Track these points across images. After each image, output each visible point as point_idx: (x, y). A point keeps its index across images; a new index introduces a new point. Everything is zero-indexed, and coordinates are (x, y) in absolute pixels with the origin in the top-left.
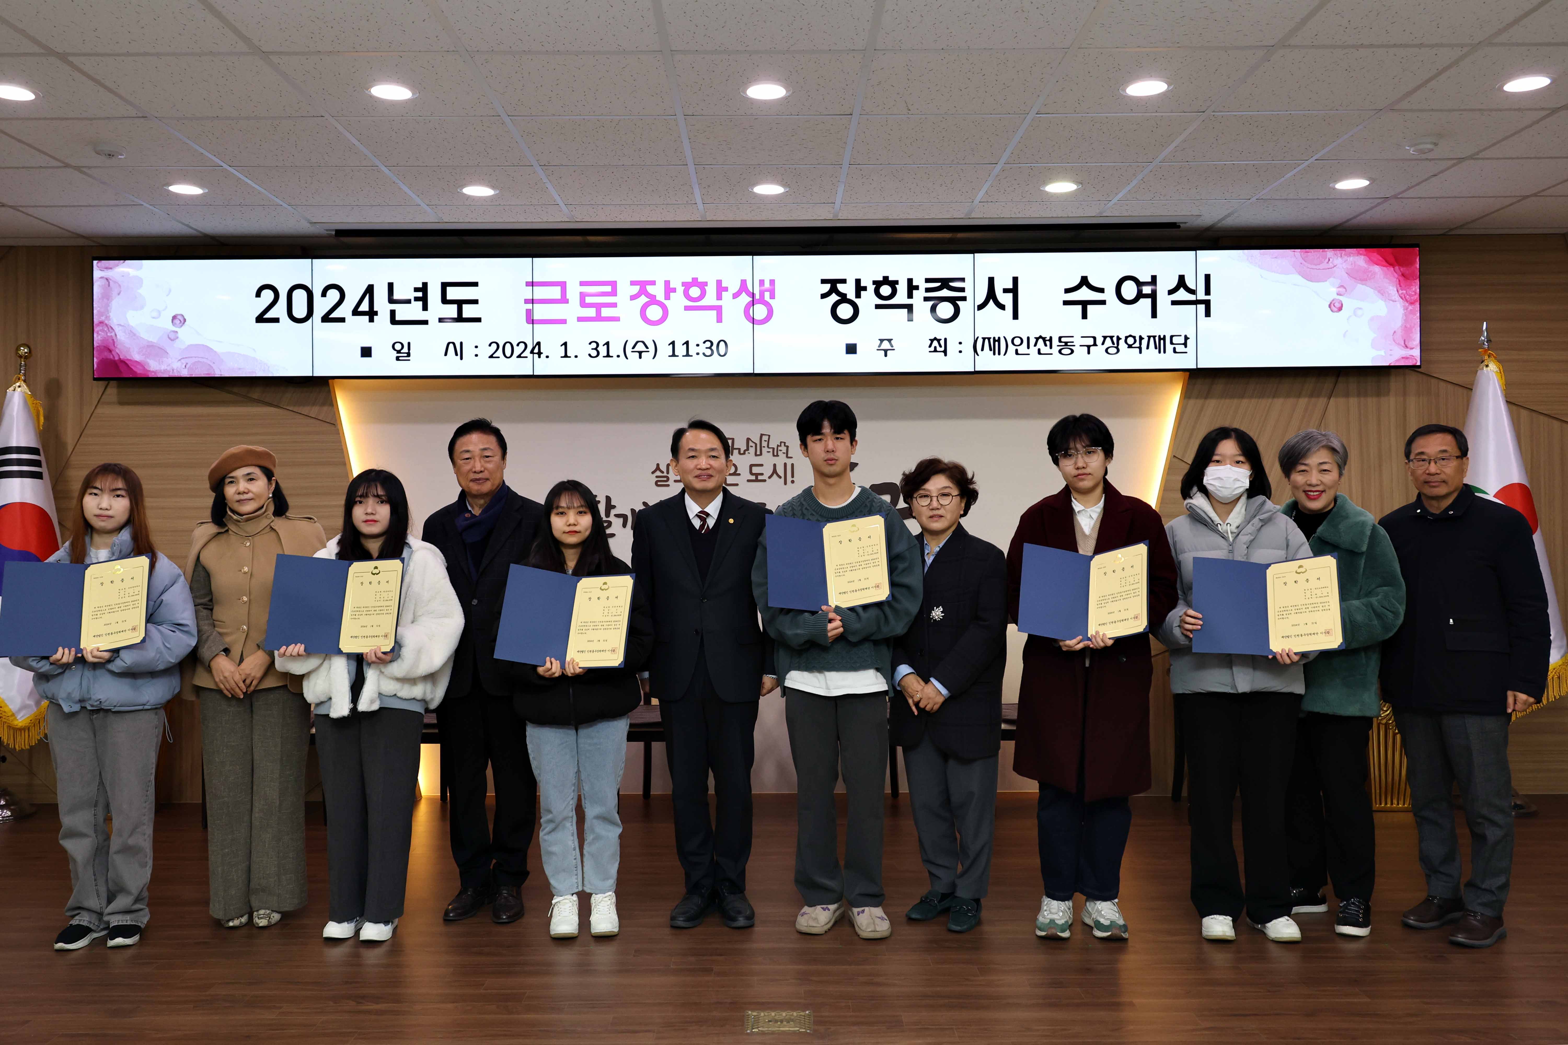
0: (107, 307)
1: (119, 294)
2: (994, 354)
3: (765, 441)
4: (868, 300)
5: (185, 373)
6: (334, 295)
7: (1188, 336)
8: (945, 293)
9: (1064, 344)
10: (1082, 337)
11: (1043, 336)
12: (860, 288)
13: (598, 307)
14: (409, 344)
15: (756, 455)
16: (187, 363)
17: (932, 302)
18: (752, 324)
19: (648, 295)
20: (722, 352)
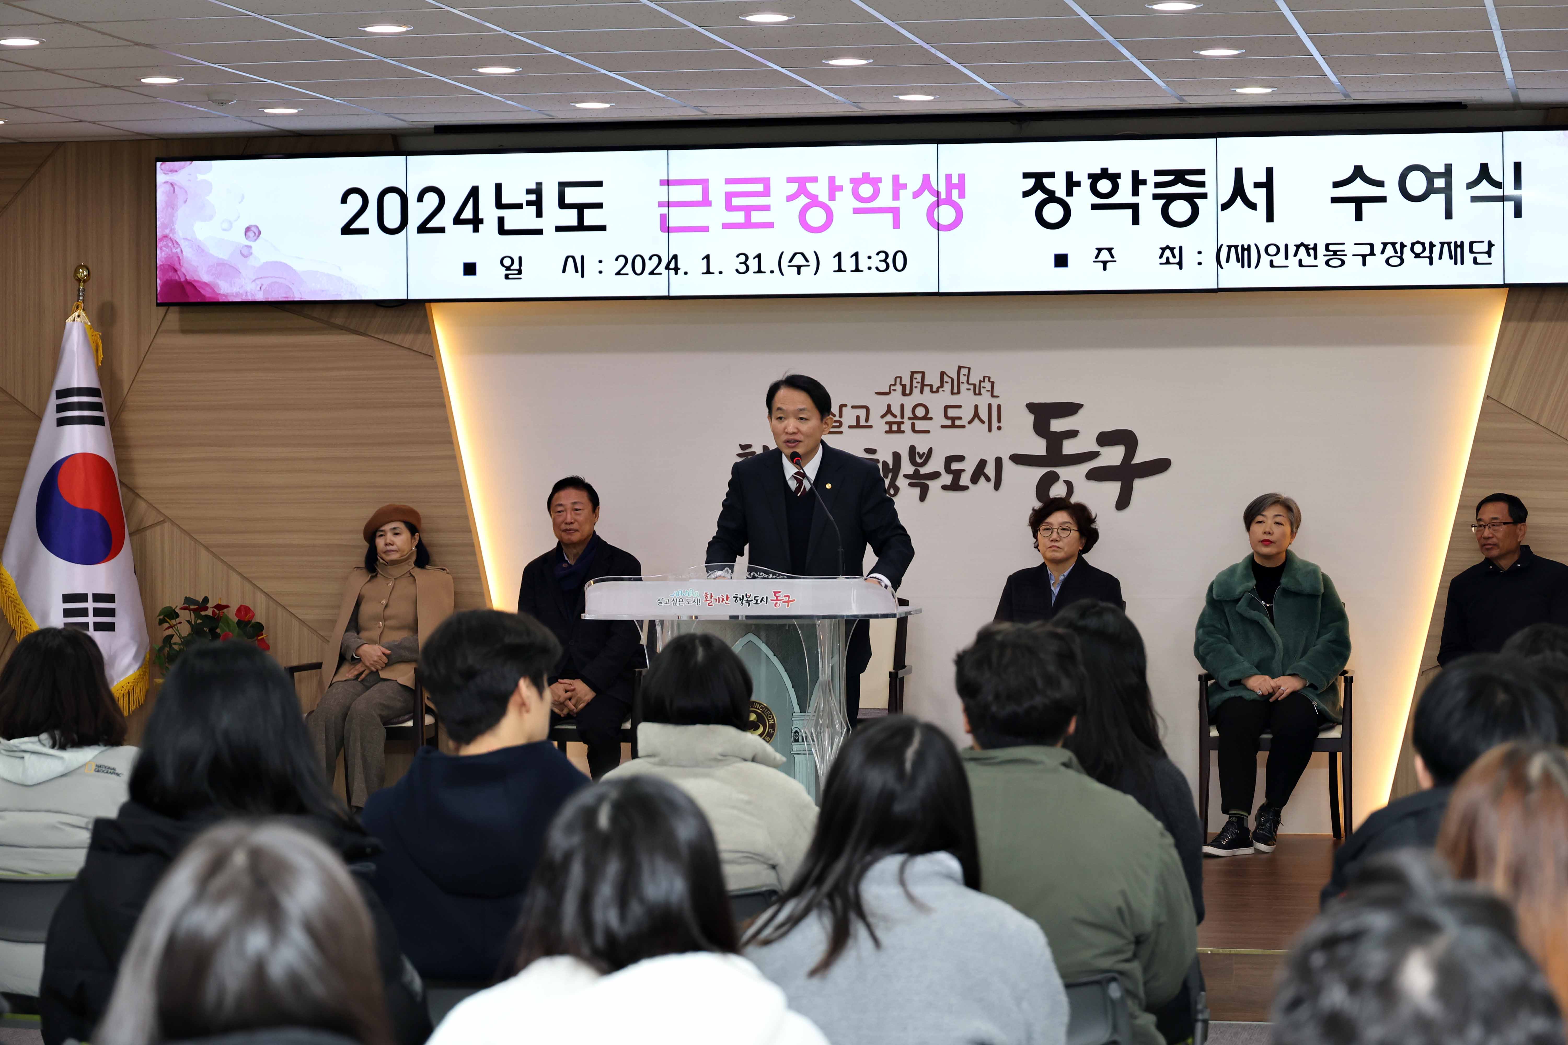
0: (172, 216)
1: (185, 202)
2: (1243, 266)
3: (965, 375)
4: (1082, 198)
5: (260, 297)
6: (432, 200)
7: (1493, 243)
8: (1180, 188)
9: (1332, 253)
10: (1355, 244)
11: (1306, 243)
12: (1071, 184)
13: (748, 210)
14: (520, 258)
15: (953, 393)
16: (262, 285)
17: (1163, 201)
18: (937, 231)
19: (808, 195)
20: (900, 265)
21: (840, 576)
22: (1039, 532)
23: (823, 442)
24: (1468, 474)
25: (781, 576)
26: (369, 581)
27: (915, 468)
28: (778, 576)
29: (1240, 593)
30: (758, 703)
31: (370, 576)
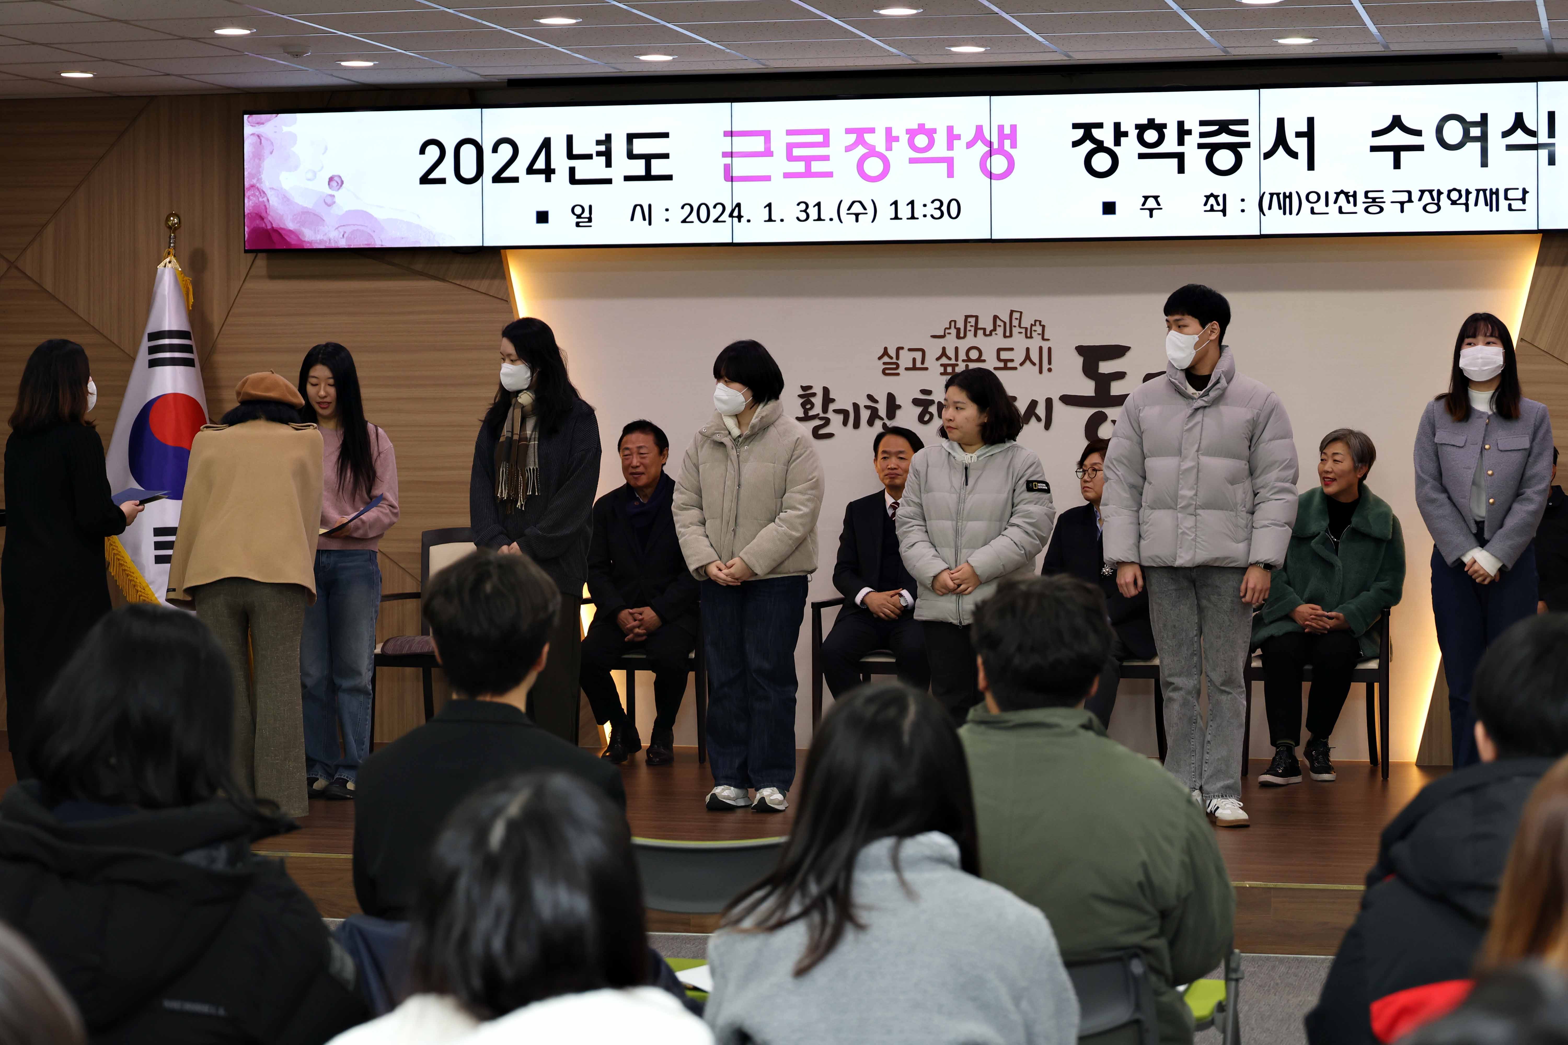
0: (259, 166)
1: (271, 153)
2: (1285, 213)
3: (1016, 319)
4: (1129, 148)
5: (343, 244)
6: (506, 151)
7: (1527, 190)
8: (1224, 138)
9: (1371, 200)
10: (1394, 191)
11: (1346, 191)
12: (1119, 134)
13: (808, 160)
14: (590, 207)
15: (1005, 336)
16: (345, 232)
17: (1208, 150)
18: (990, 179)
19: (866, 145)
20: (954, 213)
29: (1316, 531)
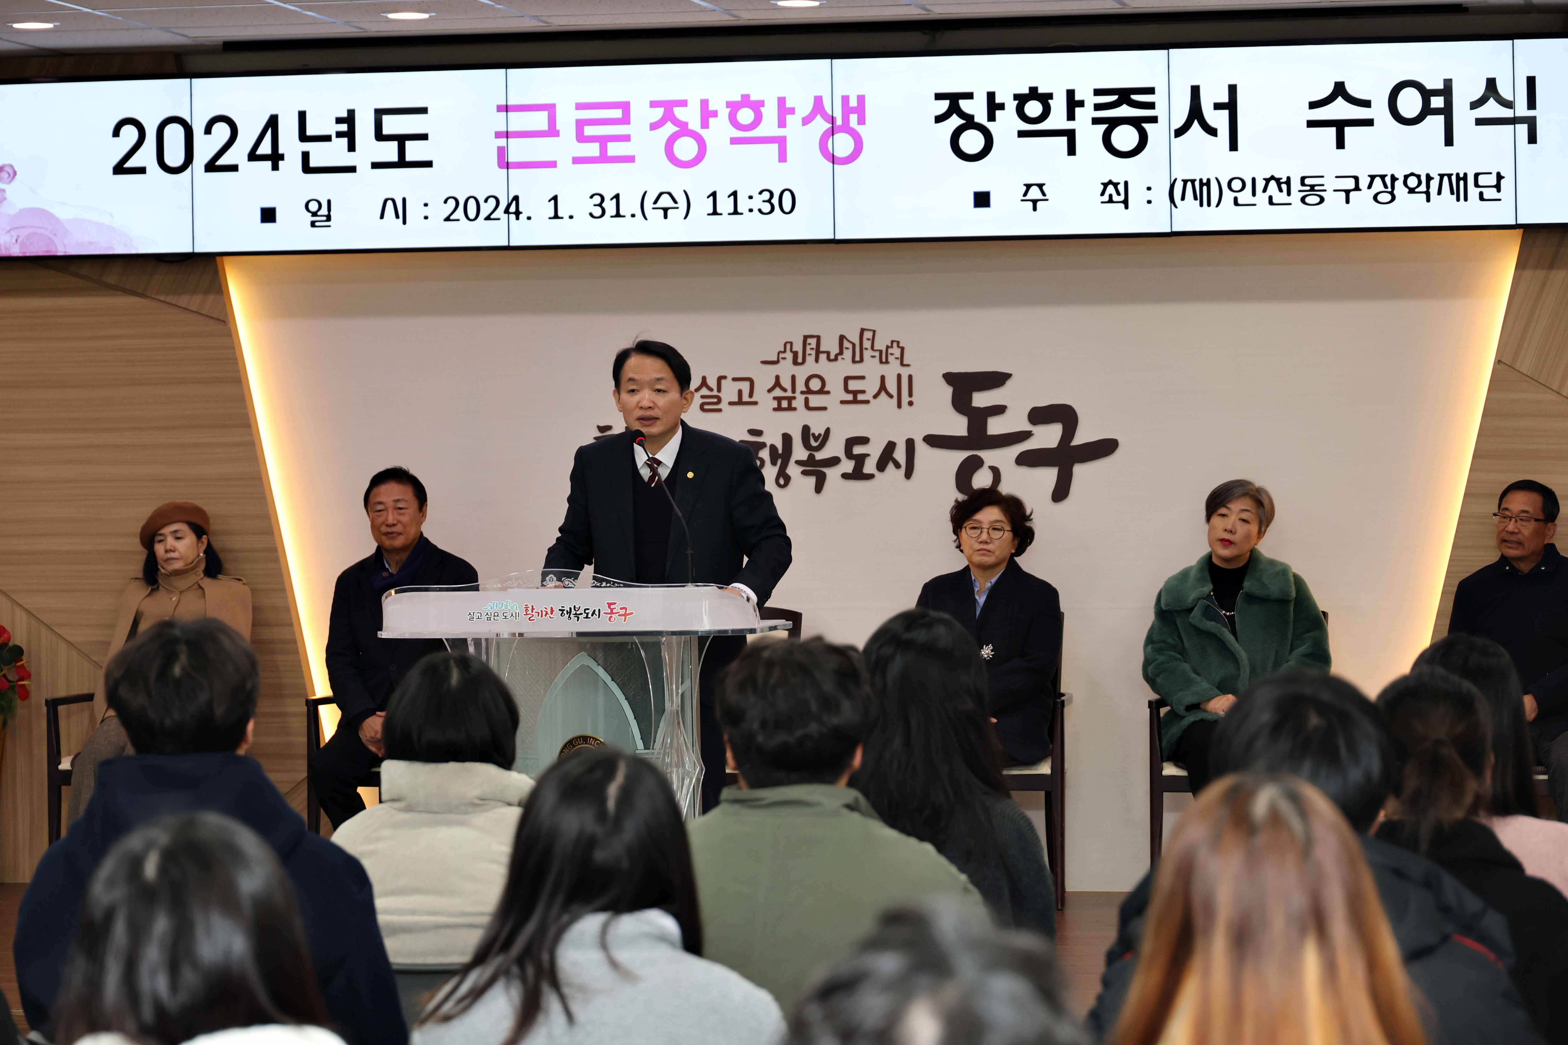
2: (1201, 205)
3: (868, 339)
4: (1007, 124)
5: (16, 251)
6: (222, 131)
7: (1502, 174)
8: (1125, 111)
9: (1308, 188)
10: (1337, 177)
11: (1277, 176)
12: (993, 106)
13: (603, 141)
14: (329, 202)
15: (854, 361)
16: (18, 237)
17: (1104, 127)
18: (832, 164)
19: (676, 122)
20: (787, 206)
21: (689, 584)
22: (963, 530)
23: (683, 423)
24: (1475, 456)
25: (616, 585)
26: (149, 595)
27: (809, 452)
28: (613, 584)
29: (1194, 600)
30: (593, 738)
31: (150, 588)
